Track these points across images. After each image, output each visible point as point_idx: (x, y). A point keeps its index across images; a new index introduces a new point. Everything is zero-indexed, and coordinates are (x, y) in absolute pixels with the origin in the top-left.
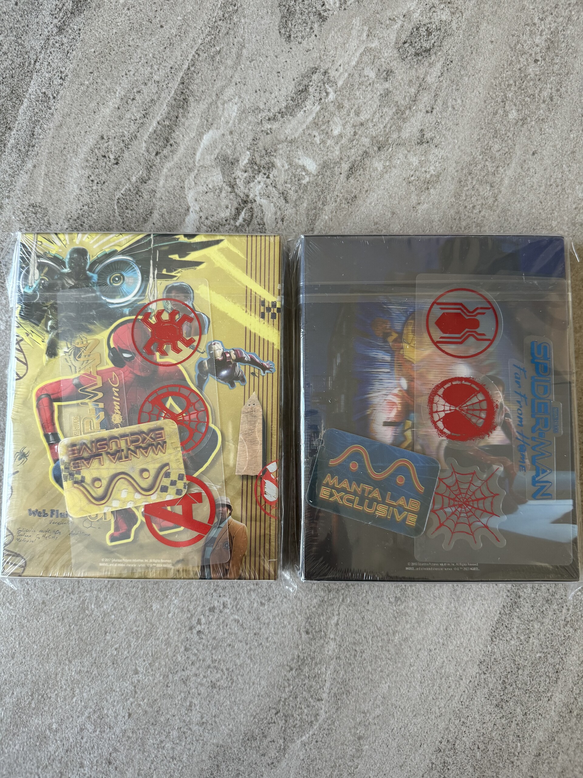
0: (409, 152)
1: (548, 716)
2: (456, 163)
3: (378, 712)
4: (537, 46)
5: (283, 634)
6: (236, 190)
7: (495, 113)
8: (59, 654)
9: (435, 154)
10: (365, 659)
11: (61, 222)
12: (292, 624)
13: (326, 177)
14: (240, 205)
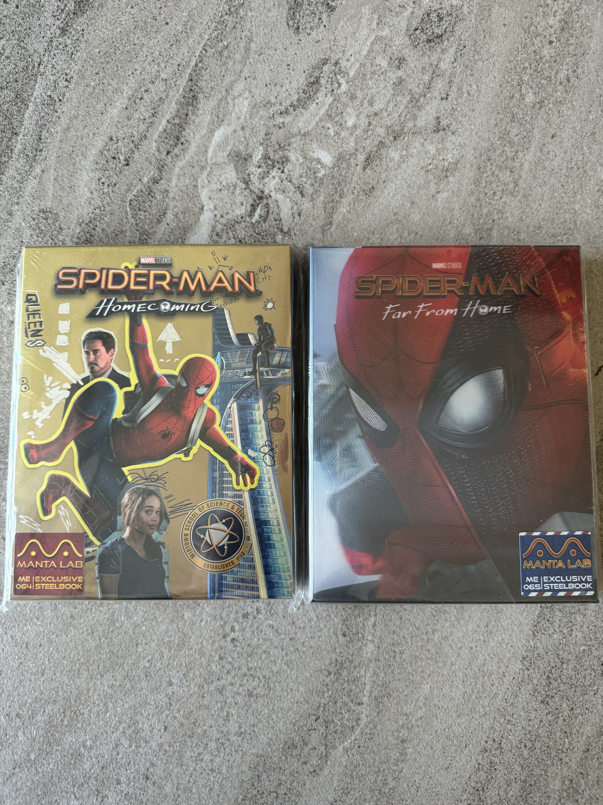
0: (425, 140)
1: (595, 711)
2: (475, 149)
3: (420, 713)
4: (551, 27)
5: (319, 637)
6: (251, 186)
7: (512, 98)
8: (91, 668)
9: (452, 141)
10: (405, 660)
11: (73, 226)
12: (328, 627)
13: (342, 169)
14: (255, 201)
